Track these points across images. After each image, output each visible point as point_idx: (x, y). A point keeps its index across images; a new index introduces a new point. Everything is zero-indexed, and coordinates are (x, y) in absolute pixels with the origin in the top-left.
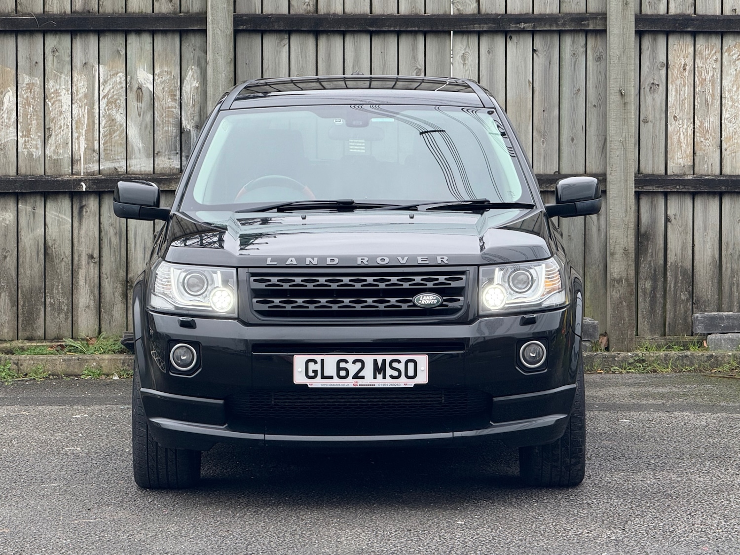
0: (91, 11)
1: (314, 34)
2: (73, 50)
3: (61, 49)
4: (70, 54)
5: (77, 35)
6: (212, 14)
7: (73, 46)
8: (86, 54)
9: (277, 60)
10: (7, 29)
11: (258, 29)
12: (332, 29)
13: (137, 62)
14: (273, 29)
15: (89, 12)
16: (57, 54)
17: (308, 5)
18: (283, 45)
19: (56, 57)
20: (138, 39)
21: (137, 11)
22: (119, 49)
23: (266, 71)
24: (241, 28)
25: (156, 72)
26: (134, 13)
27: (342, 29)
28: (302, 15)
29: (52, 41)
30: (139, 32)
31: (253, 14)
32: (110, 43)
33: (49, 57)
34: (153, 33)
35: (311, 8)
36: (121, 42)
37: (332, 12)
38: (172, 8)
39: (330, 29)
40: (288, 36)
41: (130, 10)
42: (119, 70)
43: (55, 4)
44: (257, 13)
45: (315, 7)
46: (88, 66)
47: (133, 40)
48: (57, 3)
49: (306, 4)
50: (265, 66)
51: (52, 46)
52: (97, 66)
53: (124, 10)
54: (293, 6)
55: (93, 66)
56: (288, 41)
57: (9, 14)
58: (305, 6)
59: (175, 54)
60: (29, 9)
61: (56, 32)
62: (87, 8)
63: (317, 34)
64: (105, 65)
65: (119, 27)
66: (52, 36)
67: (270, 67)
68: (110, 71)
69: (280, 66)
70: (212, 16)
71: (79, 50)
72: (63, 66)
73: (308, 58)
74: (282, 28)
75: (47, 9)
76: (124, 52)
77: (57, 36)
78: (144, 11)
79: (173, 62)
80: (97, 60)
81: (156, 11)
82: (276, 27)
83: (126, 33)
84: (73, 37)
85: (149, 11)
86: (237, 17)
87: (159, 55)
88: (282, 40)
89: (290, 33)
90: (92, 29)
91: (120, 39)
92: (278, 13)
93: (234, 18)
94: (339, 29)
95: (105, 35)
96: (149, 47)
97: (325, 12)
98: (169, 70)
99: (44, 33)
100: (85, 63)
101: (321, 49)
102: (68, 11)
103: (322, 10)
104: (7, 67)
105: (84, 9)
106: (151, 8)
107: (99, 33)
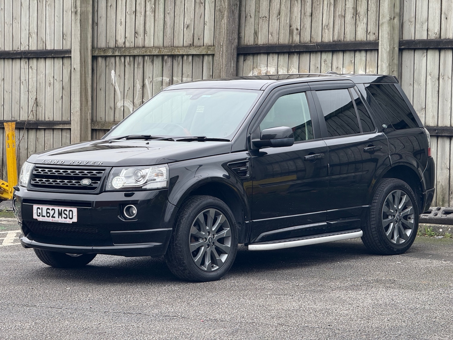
0: (341, 40)
1: (438, 50)
2: (333, 61)
3: (328, 60)
4: (331, 62)
5: (334, 53)
6: (381, 41)
7: (333, 58)
8: (337, 63)
9: (421, 64)
10: (304, 50)
11: (410, 48)
12: (445, 47)
13: (359, 66)
14: (417, 47)
15: (340, 41)
16: (326, 63)
17: (436, 34)
18: (424, 56)
19: (326, 64)
20: (360, 54)
21: (360, 40)
22: (352, 59)
23: (415, 70)
24: (403, 47)
25: (367, 72)
26: (358, 41)
27: (449, 47)
28: (433, 40)
29: (325, 56)
30: (360, 51)
31: (410, 40)
32: (348, 56)
33: (323, 64)
34: (366, 51)
35: (438, 36)
36: (353, 56)
37: (447, 38)
38: (375, 38)
39: (443, 47)
40: (426, 51)
41: (357, 39)
42: (351, 71)
43: (326, 37)
44: (412, 39)
45: (439, 35)
46: (338, 69)
47: (357, 54)
48: (327, 37)
49: (435, 33)
50: (415, 68)
51: (324, 59)
52: (342, 69)
53: (354, 40)
54: (429, 35)
55: (341, 69)
56: (426, 54)
57: (307, 43)
58: (435, 35)
59: (375, 62)
60: (316, 40)
61: (326, 51)
62: (339, 39)
63: (440, 50)
64: (345, 68)
65: (350, 48)
66: (324, 53)
67: (418, 68)
68: (347, 71)
69: (422, 67)
70: (381, 42)
71: (335, 61)
72: (328, 68)
73: (435, 63)
74: (421, 47)
75: (323, 40)
76: (354, 61)
77: (326, 54)
78: (363, 40)
79: (374, 66)
80: (342, 65)
81: (368, 39)
82: (418, 47)
83: (355, 51)
84: (333, 54)
85: (365, 39)
86: (401, 42)
87: (368, 63)
88: (423, 53)
89: (427, 49)
90: (338, 49)
91: (352, 54)
92: (422, 39)
93: (399, 42)
94: (448, 47)
95: (346, 53)
96: (364, 59)
97: (444, 38)
98: (372, 70)
99: (321, 52)
100: (337, 67)
101: (442, 58)
102: (331, 41)
103: (443, 37)
104: (306, 70)
105: (338, 39)
106: (366, 38)
107: (344, 51)
